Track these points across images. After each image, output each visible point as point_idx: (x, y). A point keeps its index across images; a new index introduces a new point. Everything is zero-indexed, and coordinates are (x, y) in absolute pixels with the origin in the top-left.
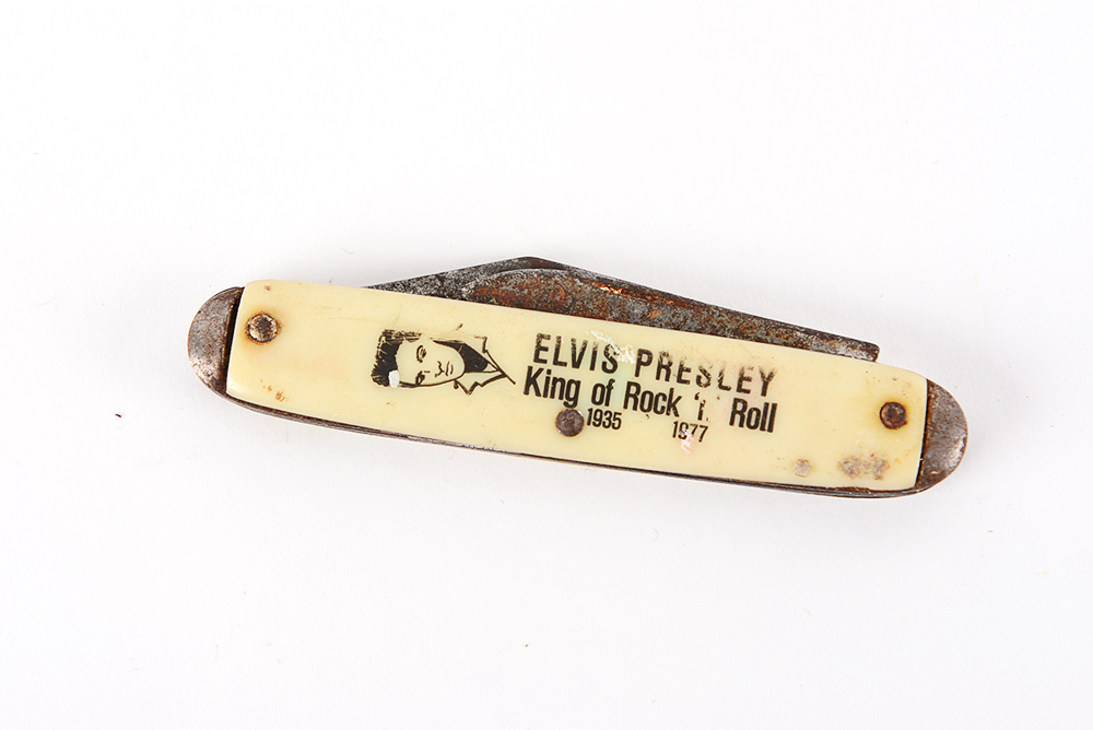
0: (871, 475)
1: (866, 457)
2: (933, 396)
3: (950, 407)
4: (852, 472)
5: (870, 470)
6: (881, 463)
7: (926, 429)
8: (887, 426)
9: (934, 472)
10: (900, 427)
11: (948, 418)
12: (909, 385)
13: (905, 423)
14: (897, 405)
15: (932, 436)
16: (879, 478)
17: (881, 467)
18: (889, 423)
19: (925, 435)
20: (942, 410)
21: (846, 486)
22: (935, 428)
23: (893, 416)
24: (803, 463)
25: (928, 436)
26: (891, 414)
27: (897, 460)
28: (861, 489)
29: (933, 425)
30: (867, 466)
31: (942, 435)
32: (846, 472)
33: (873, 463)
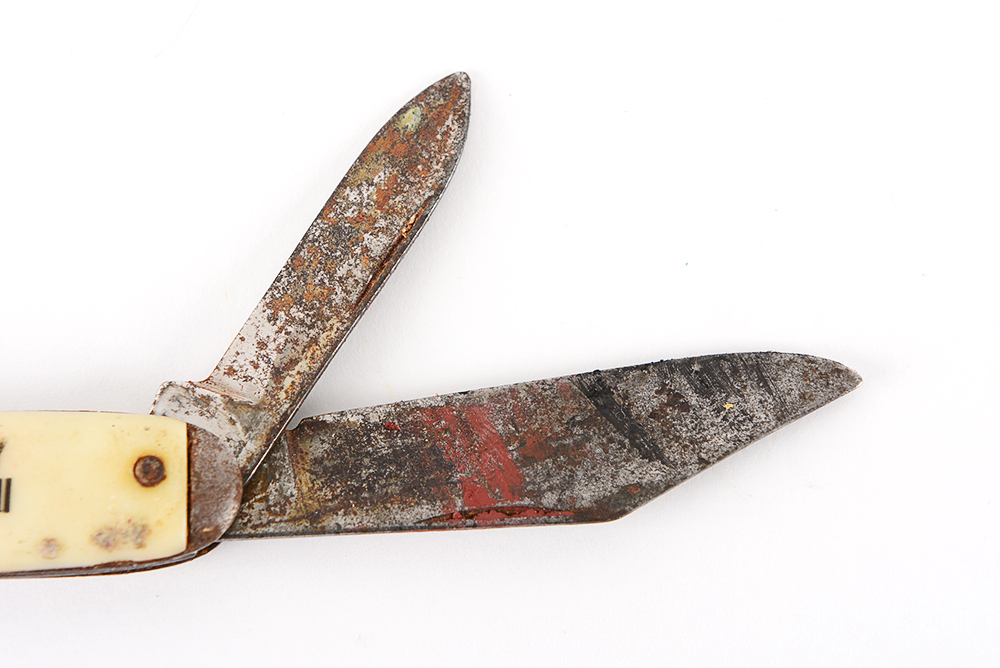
0: (131, 545)
1: (122, 524)
2: (195, 442)
3: (217, 451)
4: (108, 545)
5: (128, 539)
6: (139, 529)
7: (189, 482)
8: (144, 485)
9: (205, 530)
10: (158, 483)
11: (215, 464)
12: (164, 433)
13: (164, 478)
14: (152, 458)
15: (197, 488)
16: (141, 546)
17: (141, 533)
18: (145, 481)
19: (189, 488)
20: (206, 456)
21: (106, 561)
22: (199, 478)
23: (150, 471)
24: (49, 543)
25: (193, 489)
26: (146, 470)
27: (159, 523)
28: (125, 563)
29: (197, 475)
30: (125, 535)
31: (208, 485)
32: (102, 546)
33: (131, 529)
